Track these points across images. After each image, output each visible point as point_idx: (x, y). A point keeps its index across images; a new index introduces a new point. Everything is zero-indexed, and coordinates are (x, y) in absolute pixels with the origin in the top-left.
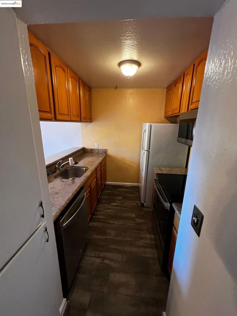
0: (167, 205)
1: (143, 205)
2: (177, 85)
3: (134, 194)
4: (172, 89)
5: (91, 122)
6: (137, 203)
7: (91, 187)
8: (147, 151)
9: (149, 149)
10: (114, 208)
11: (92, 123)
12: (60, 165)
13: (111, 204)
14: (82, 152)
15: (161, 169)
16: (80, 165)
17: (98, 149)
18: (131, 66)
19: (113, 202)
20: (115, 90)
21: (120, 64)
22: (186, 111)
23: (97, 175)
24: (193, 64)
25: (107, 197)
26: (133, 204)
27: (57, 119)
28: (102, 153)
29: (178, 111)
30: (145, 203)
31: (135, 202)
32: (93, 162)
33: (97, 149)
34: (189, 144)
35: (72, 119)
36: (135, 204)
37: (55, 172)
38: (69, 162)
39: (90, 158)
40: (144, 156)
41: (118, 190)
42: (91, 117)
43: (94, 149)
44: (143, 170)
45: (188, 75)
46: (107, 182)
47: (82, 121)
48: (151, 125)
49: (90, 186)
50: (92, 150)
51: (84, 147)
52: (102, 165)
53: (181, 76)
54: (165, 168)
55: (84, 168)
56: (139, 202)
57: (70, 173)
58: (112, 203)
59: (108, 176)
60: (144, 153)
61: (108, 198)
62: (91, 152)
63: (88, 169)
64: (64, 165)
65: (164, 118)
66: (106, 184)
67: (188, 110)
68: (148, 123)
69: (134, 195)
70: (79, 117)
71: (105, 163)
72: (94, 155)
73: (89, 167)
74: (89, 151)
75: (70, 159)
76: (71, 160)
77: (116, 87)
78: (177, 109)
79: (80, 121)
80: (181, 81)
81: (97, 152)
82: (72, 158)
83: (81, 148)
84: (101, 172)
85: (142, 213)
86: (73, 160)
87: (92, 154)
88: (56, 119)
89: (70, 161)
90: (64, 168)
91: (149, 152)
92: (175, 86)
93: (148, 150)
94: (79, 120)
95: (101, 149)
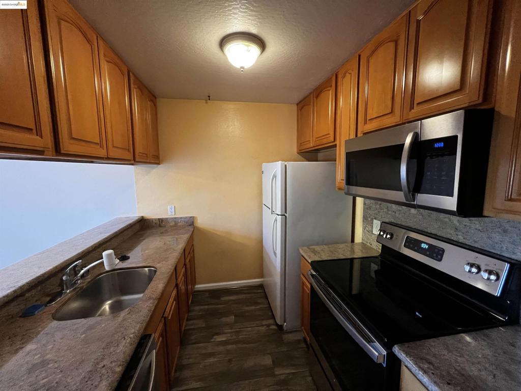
0: (377, 351)
1: (280, 327)
2: (322, 95)
3: (256, 304)
4: (312, 104)
5: (159, 164)
6: (268, 326)
7: (165, 318)
8: (281, 215)
9: (286, 212)
10: (221, 348)
11: (160, 166)
12: (76, 274)
13: (213, 340)
14: (138, 227)
15: (314, 249)
16: (133, 263)
17: (175, 218)
18: (248, 46)
19: (217, 334)
20: (207, 103)
21: (224, 41)
22: (353, 136)
23: (177, 279)
24: (358, 54)
25: (201, 324)
26: (261, 328)
27: (62, 152)
28: (183, 227)
29: (332, 139)
30: (285, 322)
31: (265, 322)
32: (166, 250)
33: (172, 218)
34: (354, 193)
35: (111, 155)
36: (263, 329)
37: (60, 294)
38: (102, 263)
39: (158, 239)
40: (275, 225)
41: (222, 299)
42: (159, 154)
43: (167, 219)
44: (275, 254)
45: (348, 74)
46: (197, 286)
47: (137, 160)
48: (286, 165)
49: (162, 317)
50: (161, 220)
51: (143, 217)
52: (187, 253)
53: (331, 78)
54: (321, 246)
55: (147, 269)
56: (271, 321)
57: (106, 287)
58: (215, 337)
59: (200, 272)
60: (276, 220)
61: (204, 326)
62: (160, 226)
63: (155, 271)
64: (88, 270)
65: (298, 153)
66: (196, 289)
67: (356, 136)
68: (280, 162)
69: (258, 307)
70: (129, 150)
71: (193, 245)
72: (166, 231)
73: (158, 266)
74: (154, 224)
75: (104, 254)
76: (109, 256)
77: (209, 97)
78: (328, 136)
79: (133, 161)
80: (331, 86)
81: (172, 224)
82: (111, 251)
83: (137, 218)
84: (186, 268)
85: (284, 349)
86: (113, 254)
87: (163, 230)
88: (58, 153)
89: (105, 260)
90: (89, 278)
91: (286, 217)
92: (317, 97)
93: (284, 213)
94: (131, 157)
95: (181, 218)
